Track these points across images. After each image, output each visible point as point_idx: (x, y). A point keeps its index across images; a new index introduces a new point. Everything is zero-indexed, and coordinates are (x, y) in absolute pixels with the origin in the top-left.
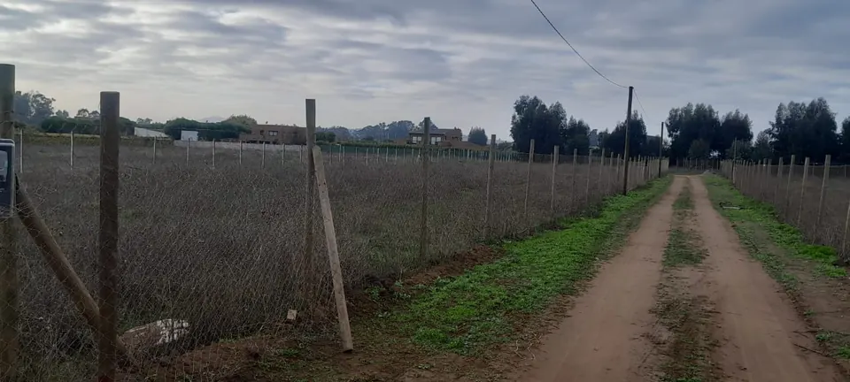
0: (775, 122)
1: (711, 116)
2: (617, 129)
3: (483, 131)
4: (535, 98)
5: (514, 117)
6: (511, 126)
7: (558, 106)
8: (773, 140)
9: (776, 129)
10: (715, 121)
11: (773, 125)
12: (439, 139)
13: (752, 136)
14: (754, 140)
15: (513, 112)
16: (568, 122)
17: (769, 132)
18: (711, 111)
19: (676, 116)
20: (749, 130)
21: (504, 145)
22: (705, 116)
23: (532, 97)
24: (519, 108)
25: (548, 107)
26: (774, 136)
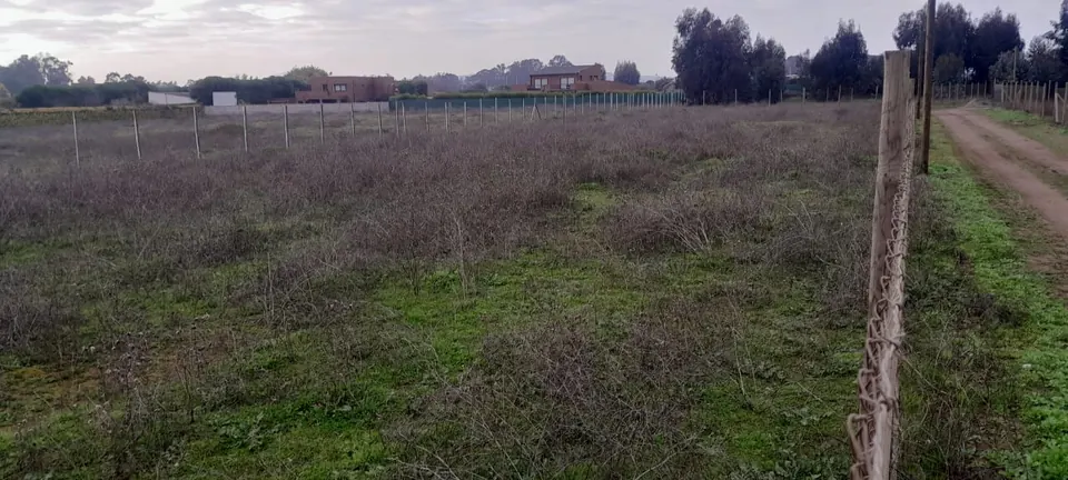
0: (1058, 21)
1: (961, 18)
2: (824, 47)
3: (634, 65)
4: (705, 11)
5: (676, 41)
6: (673, 54)
7: (737, 20)
8: (1056, 47)
9: (1061, 31)
10: (967, 26)
11: (1056, 26)
12: (571, 81)
13: (1023, 44)
14: (1026, 50)
15: (675, 33)
16: (753, 43)
17: (1051, 36)
18: (961, 11)
19: (908, 23)
20: (1018, 35)
21: (663, 83)
22: (953, 21)
23: (700, 10)
24: (682, 28)
25: (724, 22)
26: (1057, 41)
